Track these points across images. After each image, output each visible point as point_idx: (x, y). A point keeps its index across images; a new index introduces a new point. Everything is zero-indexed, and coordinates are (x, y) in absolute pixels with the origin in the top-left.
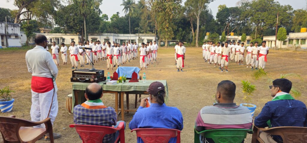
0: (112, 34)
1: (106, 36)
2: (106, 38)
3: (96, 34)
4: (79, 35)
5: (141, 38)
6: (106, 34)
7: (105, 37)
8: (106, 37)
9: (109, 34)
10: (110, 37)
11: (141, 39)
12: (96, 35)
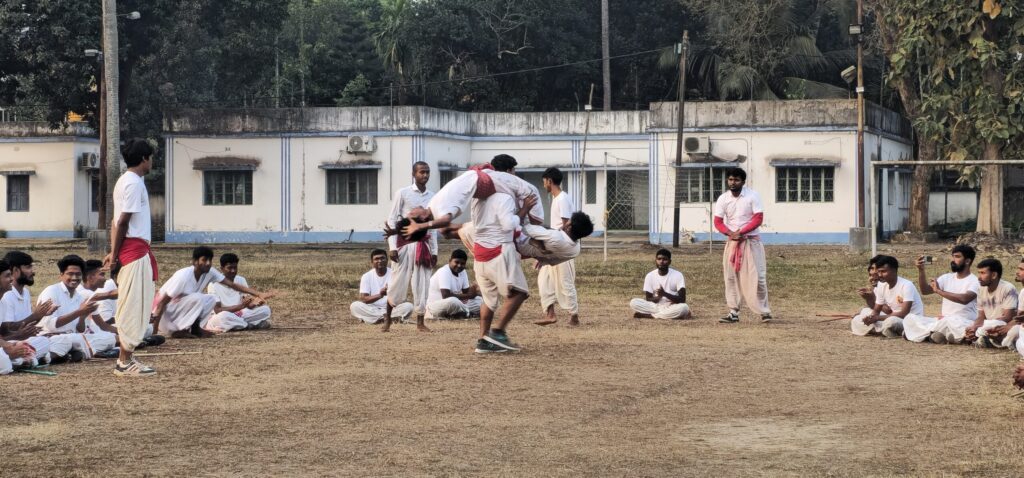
0: (407, 117)
1: (341, 135)
2: (347, 159)
3: (250, 123)
4: (79, 137)
5: (703, 148)
6: (346, 118)
7: (333, 151)
8: (344, 143)
9: (371, 116)
10: (383, 144)
11: (708, 157)
12: (244, 134)
